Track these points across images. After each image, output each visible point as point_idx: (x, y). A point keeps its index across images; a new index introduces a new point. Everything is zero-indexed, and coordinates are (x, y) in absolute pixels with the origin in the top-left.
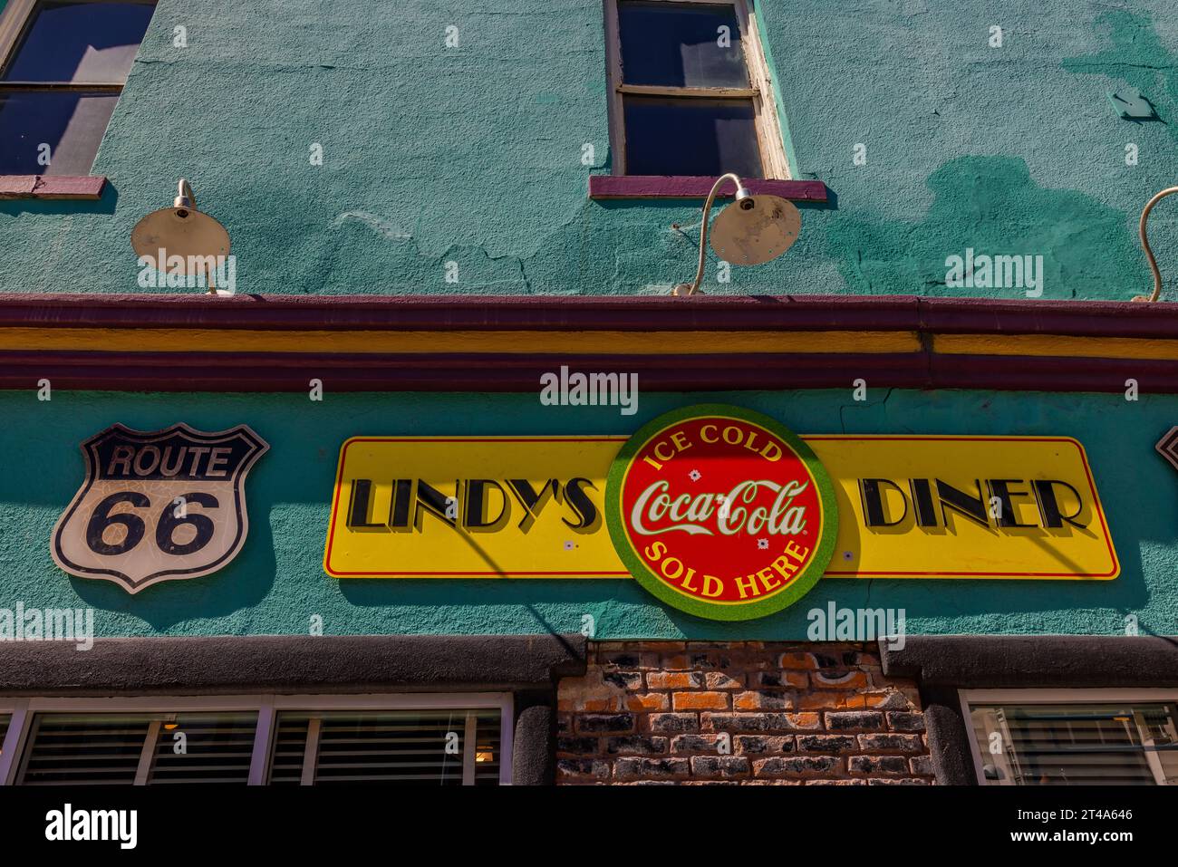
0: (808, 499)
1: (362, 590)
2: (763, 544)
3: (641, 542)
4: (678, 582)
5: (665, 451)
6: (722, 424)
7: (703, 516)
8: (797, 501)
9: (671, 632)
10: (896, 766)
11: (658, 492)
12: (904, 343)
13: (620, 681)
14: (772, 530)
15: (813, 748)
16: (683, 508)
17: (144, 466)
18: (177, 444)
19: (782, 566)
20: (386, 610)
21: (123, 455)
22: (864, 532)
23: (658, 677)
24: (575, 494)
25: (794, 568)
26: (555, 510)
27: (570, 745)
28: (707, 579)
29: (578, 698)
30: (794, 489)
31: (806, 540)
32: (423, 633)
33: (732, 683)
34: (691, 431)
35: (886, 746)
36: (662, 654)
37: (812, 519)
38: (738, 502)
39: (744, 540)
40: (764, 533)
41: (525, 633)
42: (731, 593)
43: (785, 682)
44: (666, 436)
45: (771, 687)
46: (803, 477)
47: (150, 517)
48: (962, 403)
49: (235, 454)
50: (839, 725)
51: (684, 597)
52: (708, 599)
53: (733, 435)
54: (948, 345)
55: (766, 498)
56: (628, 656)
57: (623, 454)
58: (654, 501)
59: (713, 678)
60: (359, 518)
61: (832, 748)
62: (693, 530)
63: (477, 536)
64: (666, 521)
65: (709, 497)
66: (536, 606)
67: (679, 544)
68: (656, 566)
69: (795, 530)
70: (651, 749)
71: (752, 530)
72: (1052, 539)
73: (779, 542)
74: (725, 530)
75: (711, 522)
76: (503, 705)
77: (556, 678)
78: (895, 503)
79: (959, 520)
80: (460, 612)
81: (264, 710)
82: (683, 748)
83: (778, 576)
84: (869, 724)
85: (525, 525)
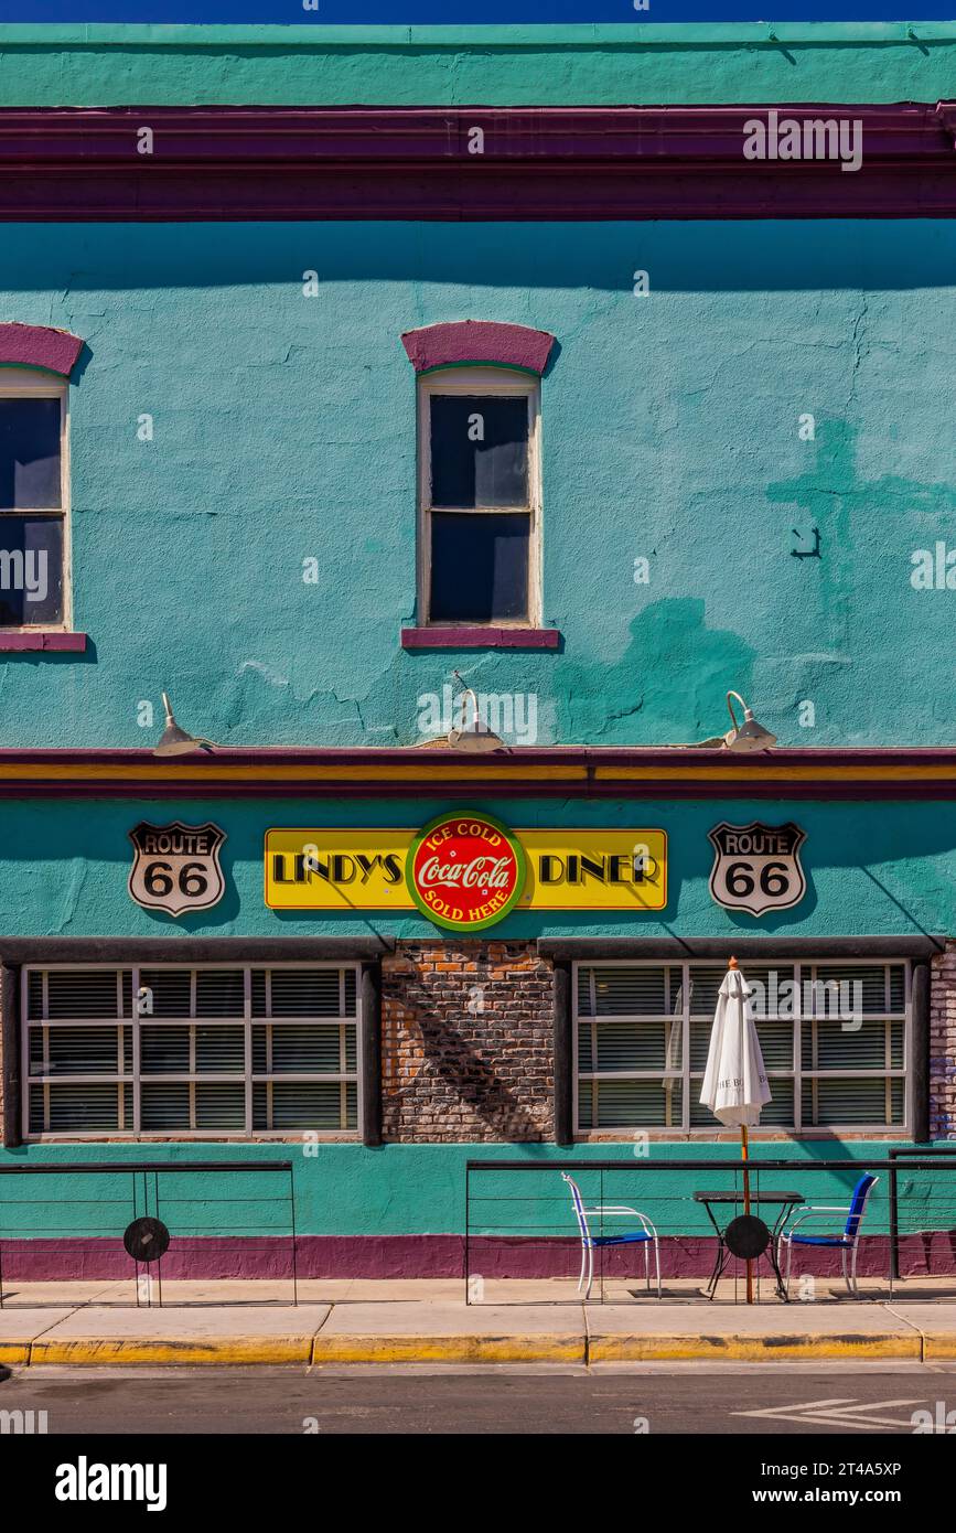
0: (511, 868)
1: (284, 914)
2: (485, 892)
3: (423, 891)
4: (440, 912)
5: (438, 839)
6: (470, 823)
7: (455, 877)
8: (505, 869)
9: (437, 936)
10: (537, 996)
11: (433, 863)
12: (579, 773)
13: (411, 958)
14: (490, 885)
15: (499, 987)
16: (446, 872)
17: (164, 846)
18: (178, 833)
19: (493, 904)
20: (298, 924)
21: (151, 840)
22: (538, 884)
23: (430, 955)
24: (390, 863)
25: (499, 905)
26: (380, 872)
27: (388, 986)
28: (455, 910)
29: (391, 966)
30: (504, 862)
31: (506, 891)
32: (317, 935)
33: (465, 959)
34: (452, 827)
35: (534, 987)
36: (432, 945)
37: (511, 879)
38: (474, 869)
39: (476, 890)
40: (486, 887)
41: (365, 935)
42: (466, 918)
43: (490, 958)
44: (439, 831)
45: (483, 960)
46: (509, 855)
47: (174, 876)
48: (607, 807)
49: (210, 839)
50: (512, 978)
51: (444, 920)
52: (455, 921)
53: (475, 830)
54: (604, 774)
55: (489, 867)
56: (415, 946)
57: (419, 835)
58: (432, 868)
59: (456, 956)
60: (279, 876)
61: (508, 988)
62: (450, 884)
63: (341, 886)
64: (436, 880)
65: (460, 866)
66: (371, 922)
67: (443, 892)
68: (430, 903)
69: (502, 885)
70: (423, 988)
71: (480, 885)
72: (636, 887)
73: (493, 891)
74: (466, 885)
75: (459, 881)
76: (357, 966)
77: (381, 957)
78: (557, 870)
79: (588, 878)
80: (334, 924)
81: (247, 968)
82: (438, 988)
83: (490, 909)
84: (527, 977)
85: (364, 880)
